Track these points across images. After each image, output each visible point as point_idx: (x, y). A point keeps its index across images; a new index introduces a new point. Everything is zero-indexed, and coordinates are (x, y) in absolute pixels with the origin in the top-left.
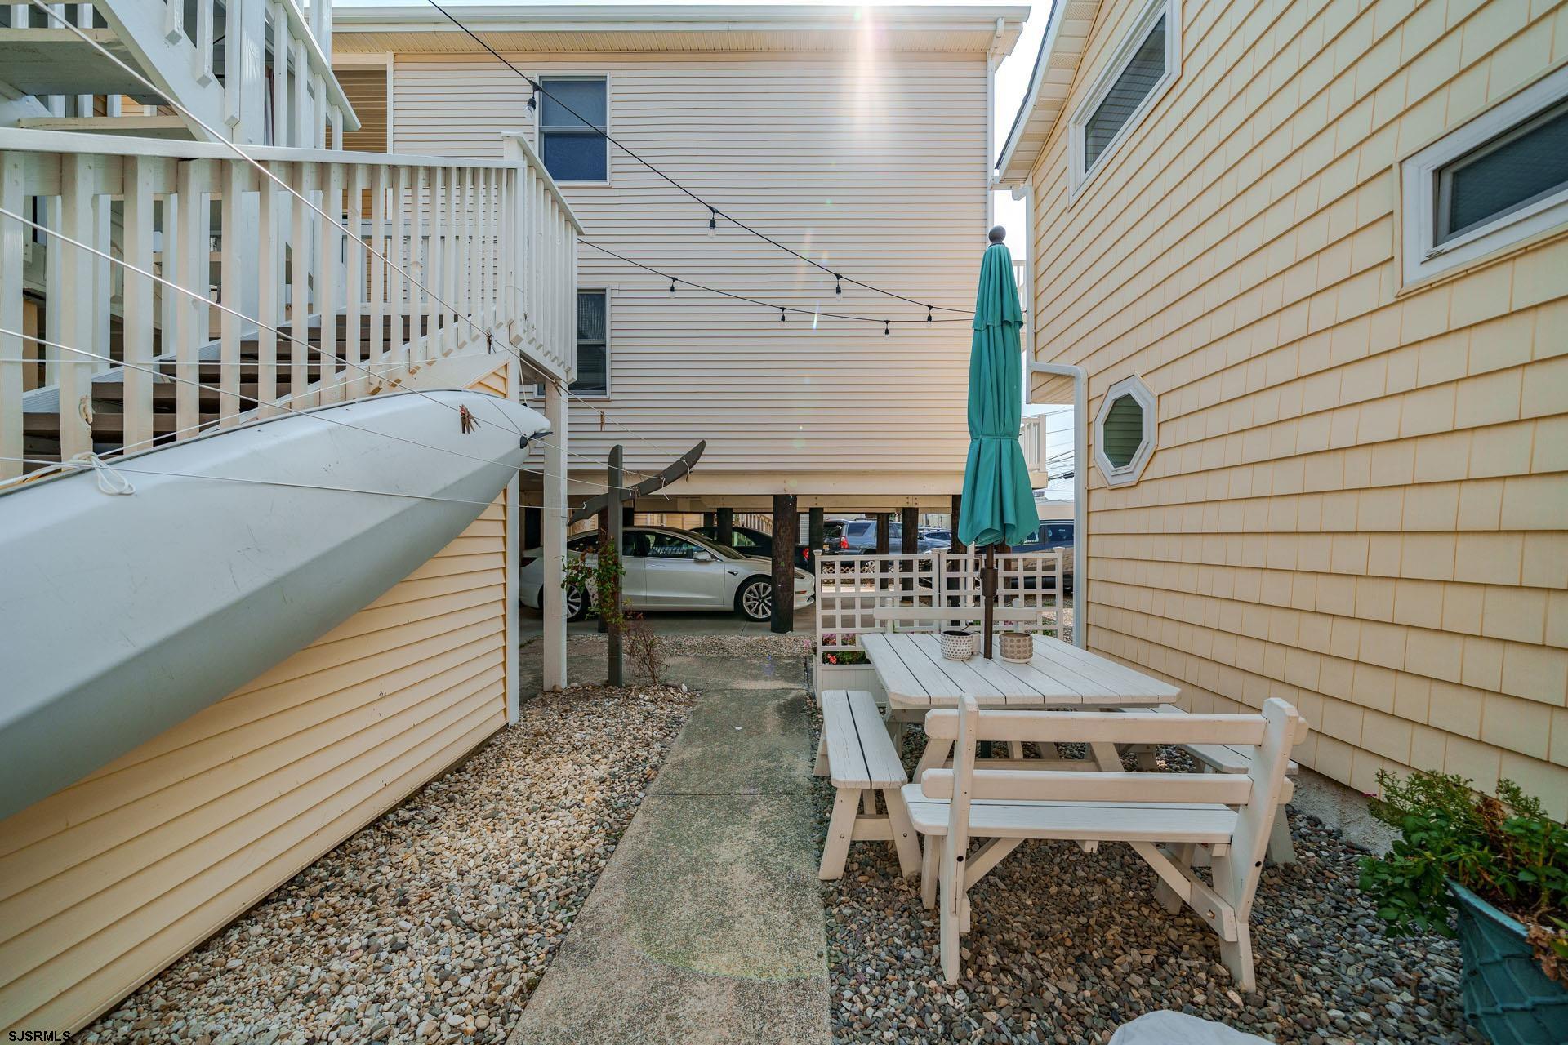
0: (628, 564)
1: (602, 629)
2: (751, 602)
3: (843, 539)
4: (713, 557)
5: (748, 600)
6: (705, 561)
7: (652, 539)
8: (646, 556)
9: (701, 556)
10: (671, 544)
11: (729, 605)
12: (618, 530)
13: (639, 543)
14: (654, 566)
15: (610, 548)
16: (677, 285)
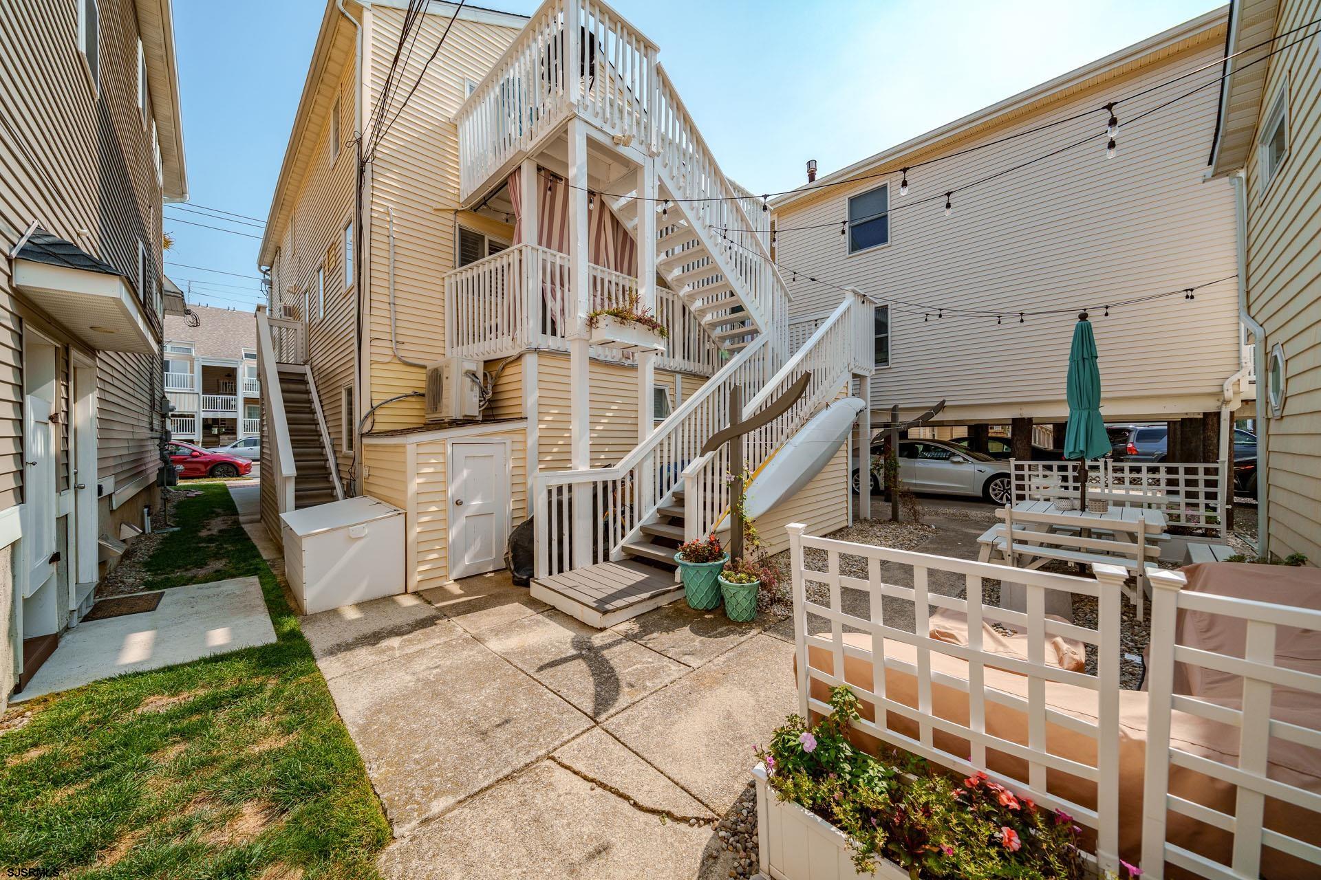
0: (903, 463)
1: (887, 500)
2: (997, 492)
3: (1130, 445)
4: (965, 459)
5: (994, 490)
6: (959, 462)
7: (921, 448)
8: (916, 458)
9: (956, 459)
10: (934, 450)
11: (978, 492)
12: (896, 442)
13: (910, 450)
14: (920, 464)
15: (892, 455)
16: (929, 319)
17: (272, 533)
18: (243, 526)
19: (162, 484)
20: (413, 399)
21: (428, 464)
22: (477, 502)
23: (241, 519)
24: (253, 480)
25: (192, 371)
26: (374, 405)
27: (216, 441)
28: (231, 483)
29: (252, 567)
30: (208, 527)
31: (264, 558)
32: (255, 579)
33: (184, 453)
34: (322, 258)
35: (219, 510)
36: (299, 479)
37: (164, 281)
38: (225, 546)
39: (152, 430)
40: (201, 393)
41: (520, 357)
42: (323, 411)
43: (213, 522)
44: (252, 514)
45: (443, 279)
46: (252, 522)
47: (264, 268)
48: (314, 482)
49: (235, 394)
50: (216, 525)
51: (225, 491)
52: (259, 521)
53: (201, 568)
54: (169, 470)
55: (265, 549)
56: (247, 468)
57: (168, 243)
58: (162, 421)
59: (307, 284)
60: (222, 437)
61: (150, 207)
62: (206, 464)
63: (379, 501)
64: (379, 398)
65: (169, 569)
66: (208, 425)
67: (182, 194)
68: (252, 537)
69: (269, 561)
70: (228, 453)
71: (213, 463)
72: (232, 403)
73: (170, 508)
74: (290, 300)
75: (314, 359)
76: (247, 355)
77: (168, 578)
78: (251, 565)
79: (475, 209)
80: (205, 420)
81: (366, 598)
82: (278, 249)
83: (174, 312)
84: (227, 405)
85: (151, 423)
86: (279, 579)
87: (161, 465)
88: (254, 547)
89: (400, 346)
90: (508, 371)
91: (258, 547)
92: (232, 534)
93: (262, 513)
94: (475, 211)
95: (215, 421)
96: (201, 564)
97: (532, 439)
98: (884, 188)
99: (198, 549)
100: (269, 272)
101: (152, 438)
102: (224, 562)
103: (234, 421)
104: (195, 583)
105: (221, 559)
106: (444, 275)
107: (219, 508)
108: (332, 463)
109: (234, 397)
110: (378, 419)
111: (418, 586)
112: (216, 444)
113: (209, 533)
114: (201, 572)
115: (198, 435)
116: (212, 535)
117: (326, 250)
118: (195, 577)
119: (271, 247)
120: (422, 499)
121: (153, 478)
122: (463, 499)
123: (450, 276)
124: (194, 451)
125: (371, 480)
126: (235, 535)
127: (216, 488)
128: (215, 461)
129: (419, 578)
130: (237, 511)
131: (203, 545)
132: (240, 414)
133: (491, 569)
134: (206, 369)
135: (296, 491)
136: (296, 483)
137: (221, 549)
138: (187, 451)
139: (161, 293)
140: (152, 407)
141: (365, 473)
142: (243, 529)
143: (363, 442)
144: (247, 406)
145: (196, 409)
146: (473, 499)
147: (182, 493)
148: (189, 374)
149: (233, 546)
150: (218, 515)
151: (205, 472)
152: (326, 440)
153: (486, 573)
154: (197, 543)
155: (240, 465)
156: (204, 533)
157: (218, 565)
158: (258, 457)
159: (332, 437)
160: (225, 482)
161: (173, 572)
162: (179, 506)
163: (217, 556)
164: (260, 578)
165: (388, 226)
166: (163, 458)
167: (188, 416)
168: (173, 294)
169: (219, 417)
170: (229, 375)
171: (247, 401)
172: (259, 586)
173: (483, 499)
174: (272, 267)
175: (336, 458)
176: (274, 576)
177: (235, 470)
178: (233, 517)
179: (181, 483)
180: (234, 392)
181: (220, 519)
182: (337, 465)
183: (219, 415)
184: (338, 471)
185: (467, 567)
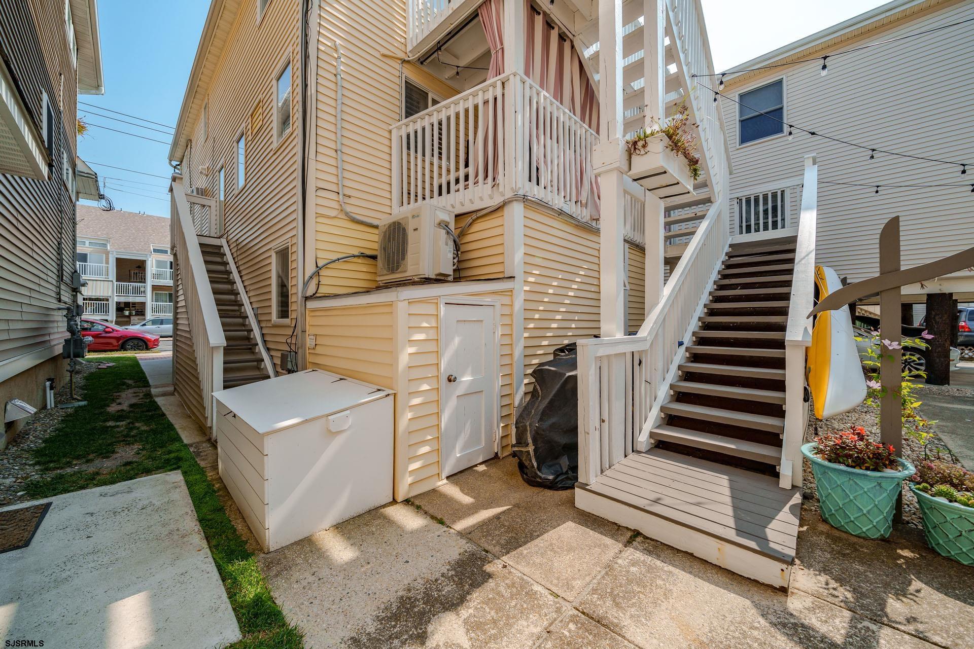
3: (962, 324)
17: (189, 408)
18: (157, 399)
19: (69, 357)
20: (360, 261)
21: (419, 329)
22: (467, 378)
23: (154, 391)
24: (164, 352)
25: (107, 263)
26: (320, 265)
27: (127, 322)
28: (141, 355)
29: (172, 455)
30: (118, 401)
31: (186, 441)
32: (176, 477)
33: (98, 329)
34: (244, 125)
35: (130, 382)
36: (227, 351)
37: (78, 162)
38: (137, 425)
39: (60, 300)
40: (115, 281)
41: (500, 208)
42: (243, 281)
43: (123, 395)
44: (163, 386)
45: (390, 132)
46: (164, 394)
47: (174, 163)
48: (238, 354)
49: (145, 282)
50: (127, 399)
51: (135, 363)
52: (172, 394)
53: (107, 457)
54: (75, 341)
55: (184, 429)
56: (156, 343)
57: (82, 128)
58: (74, 296)
59: (223, 159)
60: (132, 318)
61: (61, 74)
62: (118, 339)
63: (342, 377)
64: (325, 257)
65: (64, 460)
66: (120, 308)
67: (98, 87)
68: (167, 413)
69: (191, 445)
70: (138, 330)
71: (124, 338)
72: (142, 289)
73: (78, 379)
74: (201, 182)
75: (229, 233)
76: (155, 251)
77: (61, 477)
78: (170, 452)
79: (422, 60)
80: (118, 304)
81: (347, 516)
82: (189, 141)
83: (89, 196)
84: (137, 291)
85: (59, 294)
86: (210, 474)
87: (68, 335)
88: (171, 427)
89: (347, 200)
90: (476, 227)
91: (176, 426)
92: (145, 409)
93: (175, 385)
94: (422, 63)
95: (127, 305)
96: (106, 452)
97: (519, 304)
98: (779, 83)
99: (105, 430)
100: (179, 167)
101: (59, 309)
102: (136, 447)
103: (143, 304)
104: (97, 485)
105: (133, 444)
106: (391, 128)
107: (130, 379)
108: (257, 334)
109: (143, 284)
110: (324, 281)
111: (409, 491)
112: (128, 323)
113: (119, 408)
114: (107, 465)
115: (112, 315)
116: (122, 410)
117: (250, 114)
118: (98, 474)
119: (183, 141)
120: (415, 374)
121: (59, 350)
122: (454, 375)
123: (399, 128)
124: (107, 327)
125: (319, 350)
126: (148, 411)
127: (126, 361)
128: (127, 336)
129: (410, 480)
130: (148, 382)
131: (111, 423)
132: (148, 299)
133: (481, 460)
134: (119, 261)
135: (225, 363)
136: (225, 354)
137: (131, 429)
138: (100, 328)
139: (74, 173)
140: (60, 277)
141: (310, 342)
142: (156, 402)
143: (308, 306)
144: (154, 292)
145: (110, 294)
146: (463, 375)
147: (94, 365)
148: (104, 265)
149: (146, 424)
150: (129, 387)
151: (117, 346)
152: (248, 309)
153: (476, 466)
154: (105, 421)
155: (149, 340)
156: (113, 408)
157: (127, 453)
158: (171, 333)
159: (255, 306)
160: (136, 355)
161: (69, 464)
162: (90, 377)
163: (126, 440)
164: (185, 473)
165: (335, 64)
166: (70, 329)
167: (103, 300)
168: (86, 175)
169: (131, 301)
170: (139, 267)
171: (155, 288)
172: (184, 488)
173: (473, 374)
174: (181, 162)
175: (261, 328)
176: (202, 471)
177: (144, 344)
178: (144, 389)
179: (90, 356)
180: (143, 280)
181: (130, 391)
182: (263, 335)
183: (131, 299)
184: (265, 342)
185: (459, 460)
